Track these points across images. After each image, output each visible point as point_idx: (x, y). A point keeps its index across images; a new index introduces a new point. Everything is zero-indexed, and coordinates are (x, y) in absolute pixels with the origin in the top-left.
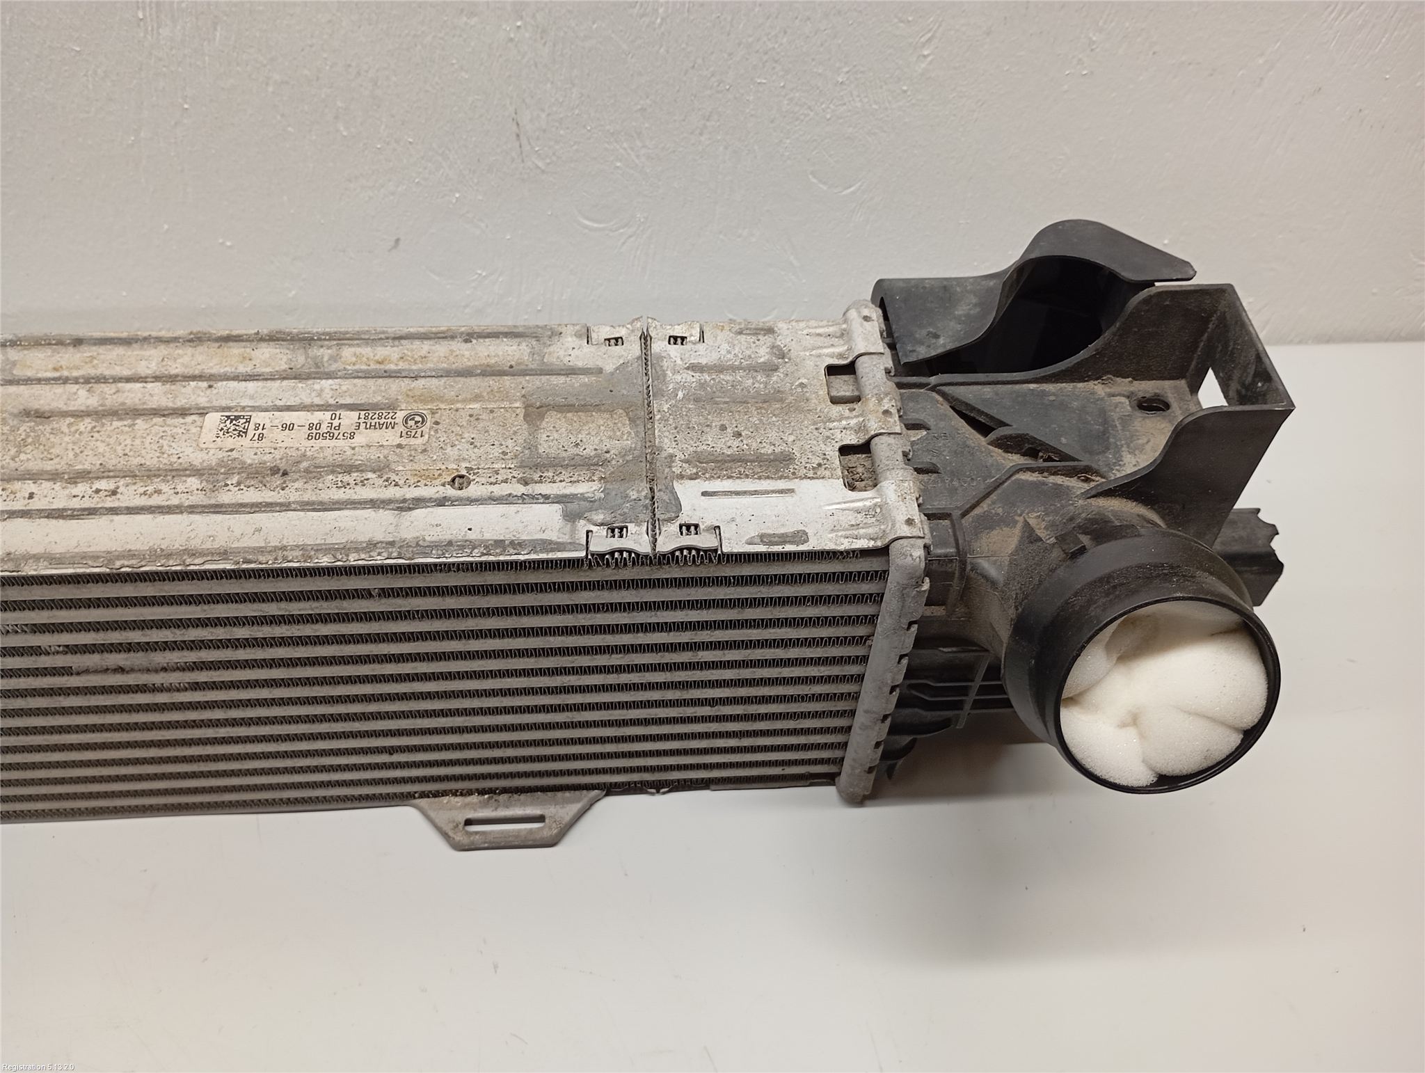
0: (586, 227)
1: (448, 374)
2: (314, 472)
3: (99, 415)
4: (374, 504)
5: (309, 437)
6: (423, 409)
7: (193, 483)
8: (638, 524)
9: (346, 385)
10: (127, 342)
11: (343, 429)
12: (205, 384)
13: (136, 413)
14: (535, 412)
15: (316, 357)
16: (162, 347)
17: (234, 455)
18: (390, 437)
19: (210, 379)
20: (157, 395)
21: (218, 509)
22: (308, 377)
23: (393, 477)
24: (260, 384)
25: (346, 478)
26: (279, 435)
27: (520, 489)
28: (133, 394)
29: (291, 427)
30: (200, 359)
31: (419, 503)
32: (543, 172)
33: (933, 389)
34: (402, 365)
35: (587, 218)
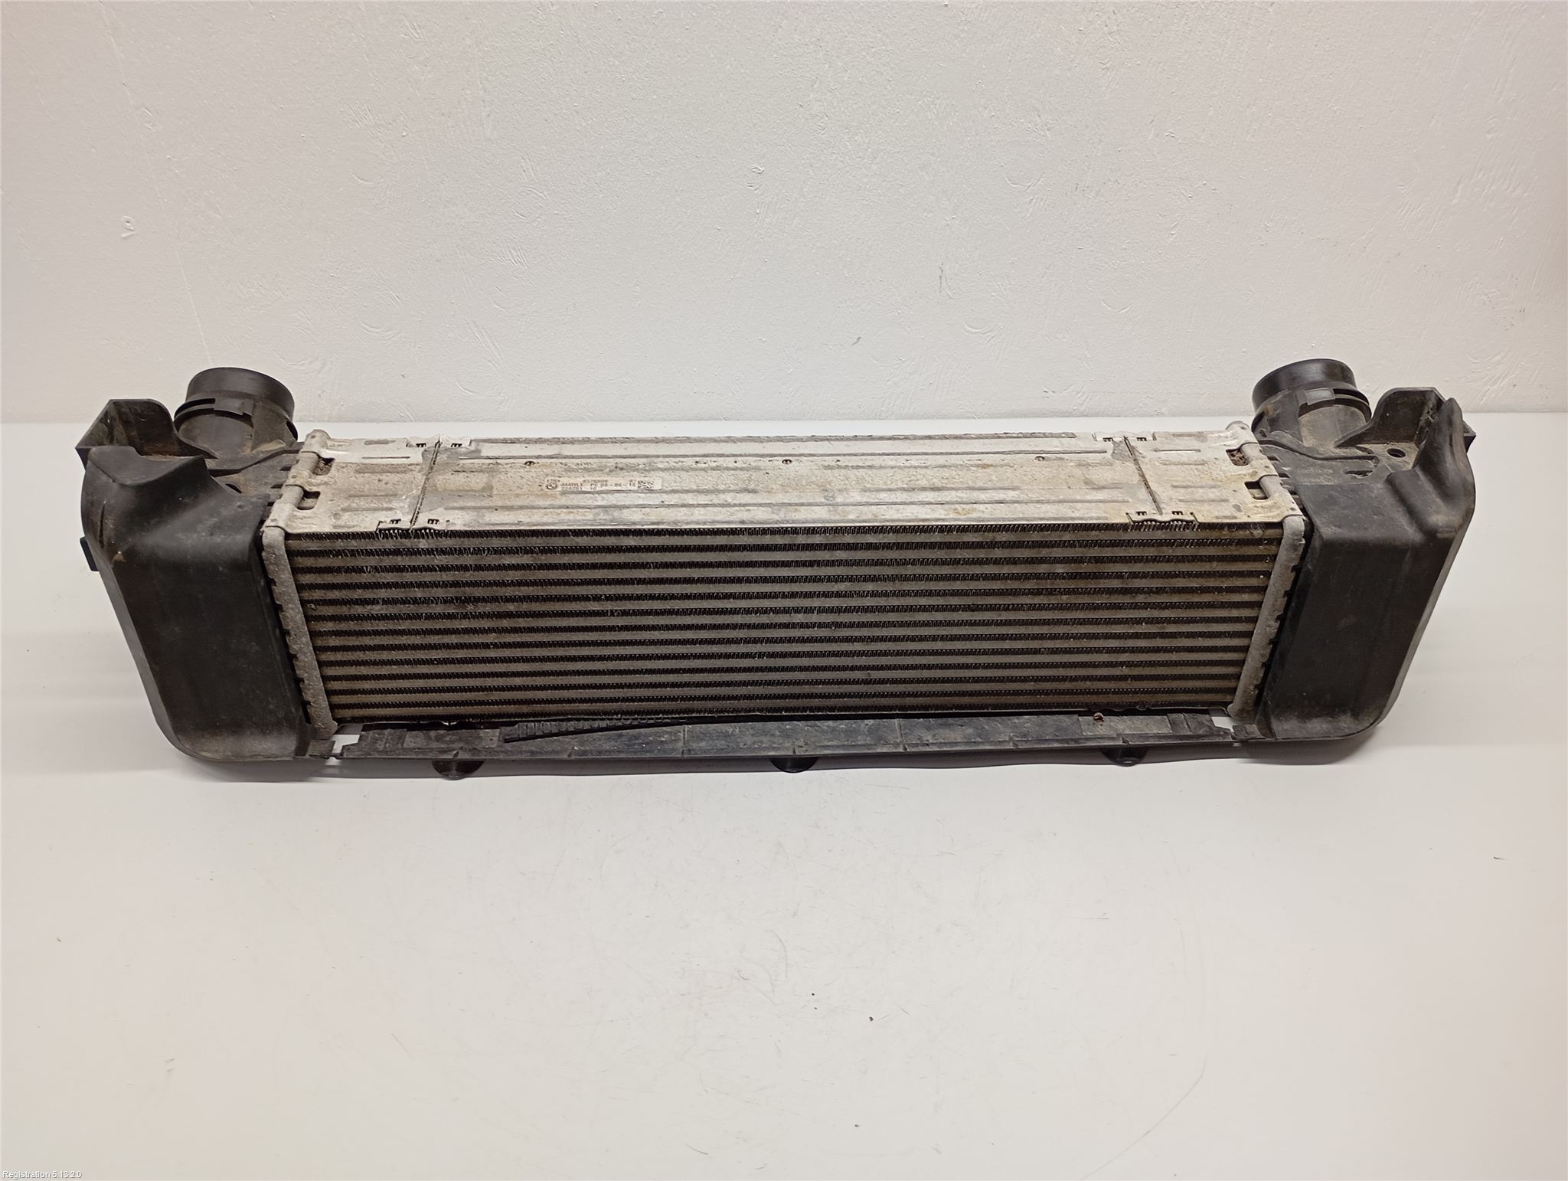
0: (968, 331)
32: (951, 298)
35: (971, 327)
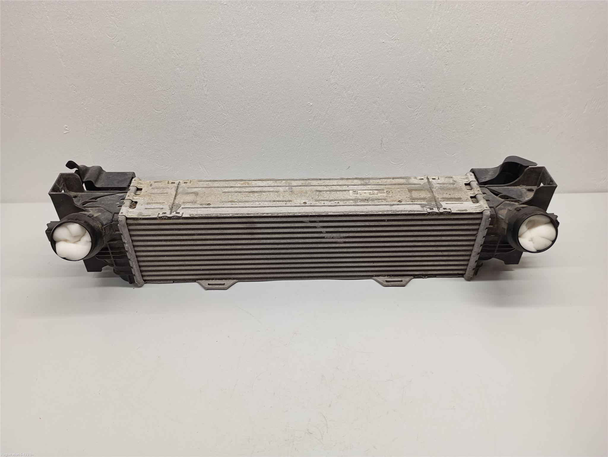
0: (392, 164)
1: (391, 185)
2: (373, 200)
3: (330, 191)
4: (386, 205)
5: (370, 195)
6: (389, 190)
7: (351, 201)
8: (435, 208)
9: (373, 186)
10: (330, 179)
11: (375, 193)
12: (347, 186)
13: (337, 191)
14: (410, 191)
15: (365, 182)
16: (336, 180)
17: (357, 197)
18: (385, 195)
19: (348, 185)
20: (339, 188)
21: (358, 205)
22: (365, 185)
23: (387, 201)
24: (357, 186)
25: (379, 201)
26: (363, 194)
27: (412, 203)
28: (335, 188)
29: (366, 193)
30: (344, 182)
31: (393, 205)
33: (486, 187)
34: (382, 183)
35: (393, 162)
